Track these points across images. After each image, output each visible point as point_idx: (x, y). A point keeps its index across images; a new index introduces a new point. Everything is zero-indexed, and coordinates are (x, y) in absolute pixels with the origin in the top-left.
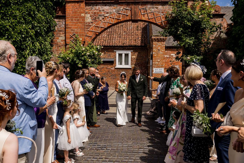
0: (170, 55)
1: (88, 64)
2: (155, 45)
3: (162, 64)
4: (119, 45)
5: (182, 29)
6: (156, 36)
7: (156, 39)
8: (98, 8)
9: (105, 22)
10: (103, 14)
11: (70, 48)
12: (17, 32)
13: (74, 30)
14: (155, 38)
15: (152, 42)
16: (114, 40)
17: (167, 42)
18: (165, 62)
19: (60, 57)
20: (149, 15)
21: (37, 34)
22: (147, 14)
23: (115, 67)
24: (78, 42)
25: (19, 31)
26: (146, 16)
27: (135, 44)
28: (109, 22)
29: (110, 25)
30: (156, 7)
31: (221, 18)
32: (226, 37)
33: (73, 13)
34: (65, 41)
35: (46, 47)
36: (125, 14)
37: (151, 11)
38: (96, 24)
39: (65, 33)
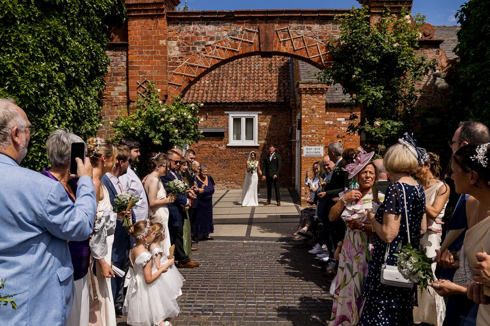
0: (336, 121)
1: (172, 138)
2: (307, 101)
3: (319, 139)
4: (234, 102)
5: (360, 70)
6: (307, 83)
7: (308, 89)
8: (193, 29)
9: (206, 57)
10: (203, 40)
11: (138, 107)
12: (29, 77)
13: (145, 73)
14: (305, 87)
15: (301, 95)
16: (224, 92)
17: (329, 94)
18: (326, 135)
19: (116, 127)
20: (294, 42)
21: (71, 82)
22: (290, 41)
23: (228, 145)
24: (154, 97)
25: (33, 76)
26: (288, 44)
27: (266, 99)
28: (214, 56)
29: (217, 61)
30: (307, 27)
31: (436, 48)
32: (446, 86)
33: (143, 38)
34: (127, 93)
35: (89, 107)
36: (247, 40)
37: (299, 35)
38: (188, 61)
39: (127, 79)
